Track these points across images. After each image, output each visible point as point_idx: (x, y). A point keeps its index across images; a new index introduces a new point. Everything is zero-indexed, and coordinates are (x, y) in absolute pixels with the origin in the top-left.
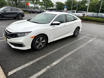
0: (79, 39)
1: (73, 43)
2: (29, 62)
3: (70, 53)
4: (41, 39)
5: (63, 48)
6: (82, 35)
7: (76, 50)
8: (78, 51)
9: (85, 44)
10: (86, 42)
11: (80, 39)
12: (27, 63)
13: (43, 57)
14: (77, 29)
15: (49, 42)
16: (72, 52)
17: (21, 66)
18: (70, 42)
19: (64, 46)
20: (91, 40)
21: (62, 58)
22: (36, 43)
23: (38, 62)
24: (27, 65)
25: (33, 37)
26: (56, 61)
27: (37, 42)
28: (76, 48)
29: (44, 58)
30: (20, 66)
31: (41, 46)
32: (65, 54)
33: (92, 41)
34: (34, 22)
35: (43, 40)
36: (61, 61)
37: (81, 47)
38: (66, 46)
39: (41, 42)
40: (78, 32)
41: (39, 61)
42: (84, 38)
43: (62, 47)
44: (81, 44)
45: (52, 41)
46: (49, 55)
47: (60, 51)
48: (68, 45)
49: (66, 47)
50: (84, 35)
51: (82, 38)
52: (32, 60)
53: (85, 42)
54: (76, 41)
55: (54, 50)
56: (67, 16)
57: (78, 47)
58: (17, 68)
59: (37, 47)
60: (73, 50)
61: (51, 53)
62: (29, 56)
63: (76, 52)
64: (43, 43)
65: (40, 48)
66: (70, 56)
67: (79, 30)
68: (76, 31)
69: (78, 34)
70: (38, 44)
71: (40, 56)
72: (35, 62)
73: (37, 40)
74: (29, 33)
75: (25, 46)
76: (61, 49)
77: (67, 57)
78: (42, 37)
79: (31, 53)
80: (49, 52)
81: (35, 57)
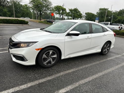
0: (109, 59)
1: (100, 63)
2: (27, 83)
3: (90, 78)
4: (51, 53)
5: (82, 69)
6: (115, 53)
7: (100, 74)
8: (104, 75)
9: (117, 67)
10: (120, 64)
11: (111, 58)
12: (24, 84)
13: (49, 78)
14: (107, 45)
15: (63, 58)
17: (15, 87)
18: (94, 62)
19: (84, 66)
21: (77, 84)
22: (43, 58)
23: (39, 85)
24: (23, 87)
25: (38, 49)
26: (65, 87)
27: (44, 56)
28: (102, 71)
29: (49, 81)
30: (12, 88)
31: (50, 62)
32: (83, 78)
34: (46, 31)
35: (54, 55)
36: (73, 89)
37: (110, 70)
38: (88, 67)
39: (50, 56)
40: (109, 49)
41: (42, 83)
42: (116, 58)
43: (81, 67)
44: (111, 67)
45: (67, 57)
46: (58, 77)
47: (76, 72)
48: (91, 66)
49: (86, 68)
50: (118, 54)
51: (114, 57)
52: (32, 81)
53: (118, 64)
54: (104, 60)
55: (68, 70)
56: (92, 25)
57: (105, 69)
58: (8, 89)
59: (45, 63)
60: (96, 73)
61: (62, 74)
62: (31, 75)
63: (100, 78)
64: (54, 59)
65: (49, 65)
66: (89, 82)
67: (110, 46)
68: (105, 47)
69: (108, 51)
70: (46, 59)
71: (46, 77)
72: (36, 85)
73: (45, 54)
74: (34, 43)
75: (27, 61)
76: (78, 70)
77: (85, 84)
78: (52, 51)
79: (35, 71)
80: (60, 73)
81: (38, 77)
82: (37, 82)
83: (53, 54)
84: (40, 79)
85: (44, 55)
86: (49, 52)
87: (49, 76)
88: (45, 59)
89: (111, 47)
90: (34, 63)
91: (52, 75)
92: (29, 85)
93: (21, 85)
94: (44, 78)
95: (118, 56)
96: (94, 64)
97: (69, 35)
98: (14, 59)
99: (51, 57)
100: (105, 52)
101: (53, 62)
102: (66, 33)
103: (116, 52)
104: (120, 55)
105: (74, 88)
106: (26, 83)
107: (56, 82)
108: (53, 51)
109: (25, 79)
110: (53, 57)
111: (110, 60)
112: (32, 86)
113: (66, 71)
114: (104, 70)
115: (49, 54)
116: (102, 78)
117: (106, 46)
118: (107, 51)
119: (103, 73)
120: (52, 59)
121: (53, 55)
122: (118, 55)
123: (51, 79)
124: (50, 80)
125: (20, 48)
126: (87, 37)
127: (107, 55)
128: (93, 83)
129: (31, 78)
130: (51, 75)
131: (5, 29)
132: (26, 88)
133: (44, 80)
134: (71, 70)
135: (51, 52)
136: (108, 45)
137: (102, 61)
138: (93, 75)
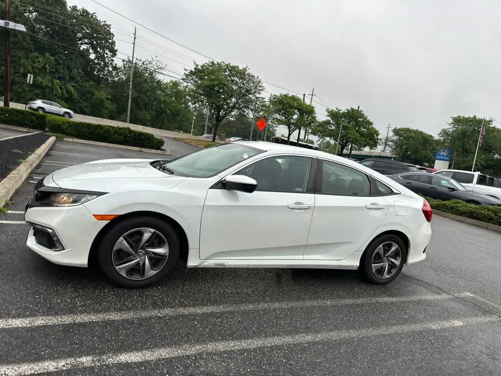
0: (383, 300)
1: (332, 306)
4: (146, 236)
6: (429, 286)
8: (314, 344)
10: (415, 322)
12: (25, 316)
13: (114, 316)
15: (192, 262)
16: (276, 341)
18: (316, 298)
19: (263, 306)
20: (458, 323)
21: (192, 350)
22: (115, 248)
24: (18, 323)
26: (147, 349)
27: (122, 243)
28: (317, 332)
29: (108, 323)
31: (138, 269)
32: (230, 337)
33: (455, 329)
38: (275, 310)
39: (142, 248)
40: (397, 262)
41: (81, 325)
42: (419, 302)
43: (251, 307)
44: (373, 324)
45: (211, 263)
46: (143, 319)
47: (220, 317)
48: (291, 309)
49: (266, 312)
50: (439, 290)
52: (56, 314)
54: (360, 301)
55: (194, 306)
56: (326, 167)
57: (337, 328)
59: (122, 269)
60: (295, 331)
61: (165, 312)
64: (156, 260)
65: (136, 278)
66: (242, 352)
68: (378, 253)
69: (394, 271)
70: (129, 254)
71: (107, 310)
72: (59, 325)
73: (124, 238)
74: (95, 197)
75: (64, 249)
76: (232, 312)
77: (220, 354)
78: (153, 230)
79: (83, 288)
80: (160, 308)
81: (81, 306)
82: (67, 319)
83: (156, 241)
84: (81, 313)
85: (122, 238)
86: (141, 234)
87: (119, 310)
88: (123, 255)
89: (411, 260)
90: (82, 260)
91: (129, 309)
92: (40, 321)
93: (14, 317)
94: (97, 312)
95: (431, 297)
96: (308, 303)
97: (224, 185)
98: (32, 242)
99: (147, 253)
100: (380, 271)
101: (153, 273)
102: (215, 180)
103: (436, 284)
104: (444, 296)
105: (174, 358)
106: (33, 314)
107: (126, 330)
108: (154, 233)
109: (37, 305)
110: (153, 253)
111: (386, 303)
112: (45, 326)
113: (185, 306)
114: (331, 330)
115: (140, 240)
116: (304, 349)
117: (386, 251)
118: (389, 272)
119: (319, 337)
120: (150, 259)
121: (154, 246)
122: (439, 294)
123: (117, 318)
124: (112, 320)
125: (53, 206)
126: (296, 203)
127: (390, 285)
128: (254, 357)
129: (59, 304)
130: (124, 310)
131: (70, 154)
132: (23, 328)
133: (93, 317)
134: (205, 308)
135: (146, 232)
136: (393, 249)
137: (348, 301)
138: (274, 335)
